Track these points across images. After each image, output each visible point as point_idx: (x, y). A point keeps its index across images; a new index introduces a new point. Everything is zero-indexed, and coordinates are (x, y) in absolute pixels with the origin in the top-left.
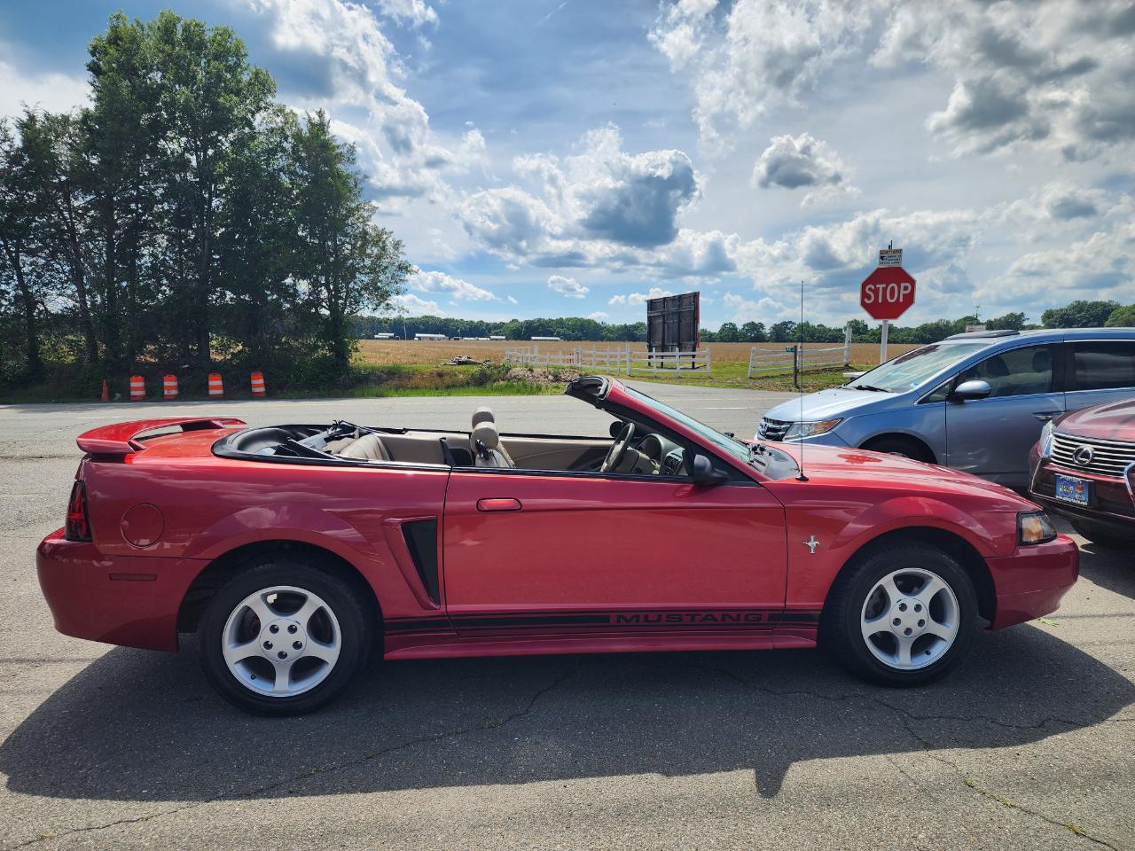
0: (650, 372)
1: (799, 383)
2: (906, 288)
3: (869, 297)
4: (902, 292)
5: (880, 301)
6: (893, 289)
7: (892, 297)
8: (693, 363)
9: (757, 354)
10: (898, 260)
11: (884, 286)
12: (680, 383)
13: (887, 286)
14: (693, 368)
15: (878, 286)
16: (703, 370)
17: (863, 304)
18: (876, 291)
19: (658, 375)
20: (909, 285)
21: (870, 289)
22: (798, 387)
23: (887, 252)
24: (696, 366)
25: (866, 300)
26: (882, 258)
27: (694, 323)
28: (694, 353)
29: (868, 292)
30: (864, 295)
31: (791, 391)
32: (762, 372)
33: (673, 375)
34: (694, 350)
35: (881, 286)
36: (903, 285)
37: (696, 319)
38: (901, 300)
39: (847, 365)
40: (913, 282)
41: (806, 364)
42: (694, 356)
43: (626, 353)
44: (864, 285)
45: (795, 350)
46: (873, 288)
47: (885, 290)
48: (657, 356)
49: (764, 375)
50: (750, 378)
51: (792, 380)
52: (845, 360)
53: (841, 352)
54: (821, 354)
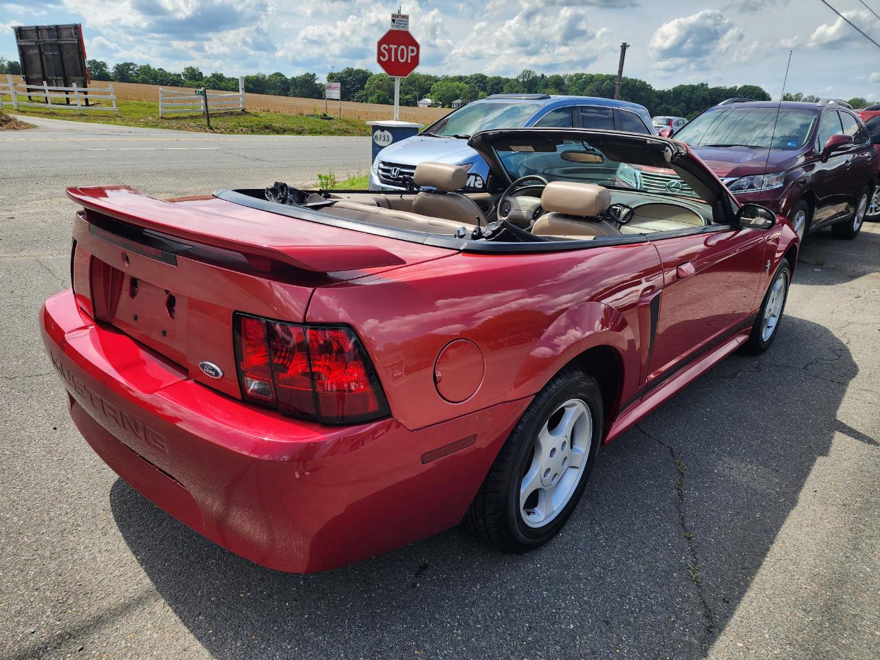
0: (45, 108)
1: (211, 124)
2: (412, 51)
3: (384, 57)
4: (410, 54)
5: (393, 60)
6: (402, 51)
7: (402, 58)
8: (87, 100)
9: (165, 95)
10: (406, 25)
11: (396, 46)
12: (87, 121)
13: (398, 47)
14: (87, 105)
15: (391, 46)
16: (98, 108)
17: (379, 61)
18: (389, 51)
19: (56, 111)
20: (415, 49)
21: (384, 48)
22: (211, 128)
23: (398, 16)
24: (90, 103)
25: (381, 57)
26: (393, 21)
27: (80, 56)
28: (85, 89)
29: (383, 50)
30: (380, 54)
31: (206, 131)
32: (172, 112)
33: (72, 112)
34: (85, 86)
35: (393, 47)
36: (410, 48)
37: (81, 52)
38: (409, 61)
39: (243, 110)
40: (417, 46)
42: (86, 93)
43: (10, 84)
44: (380, 44)
45: (204, 94)
46: (387, 47)
47: (396, 50)
48: (49, 90)
49: (176, 115)
50: (162, 118)
51: (204, 121)
52: (241, 106)
53: (237, 98)
54: (220, 100)
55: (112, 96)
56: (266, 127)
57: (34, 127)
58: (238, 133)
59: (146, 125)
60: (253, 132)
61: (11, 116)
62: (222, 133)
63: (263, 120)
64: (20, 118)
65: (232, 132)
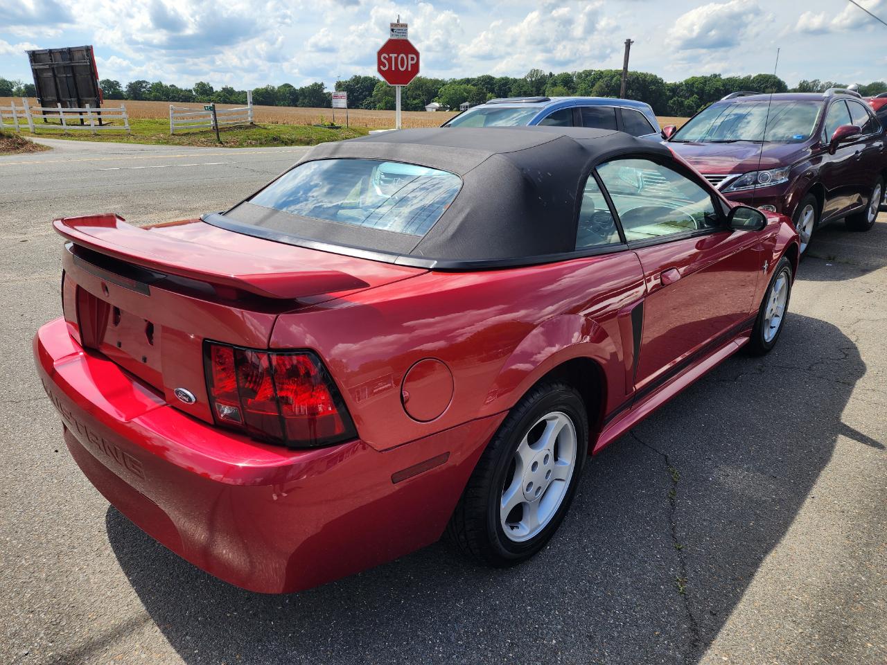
0: (60, 129)
1: (221, 139)
2: (412, 59)
3: (385, 66)
4: (410, 62)
5: (393, 69)
6: (402, 59)
7: (402, 66)
8: (100, 120)
9: (175, 112)
10: (405, 32)
12: (101, 140)
13: (398, 56)
14: (101, 124)
15: (390, 55)
16: (111, 127)
17: (380, 70)
18: (389, 60)
19: (71, 132)
20: (415, 56)
21: (384, 58)
22: (221, 143)
23: (396, 25)
24: (103, 122)
25: (382, 67)
26: (392, 30)
27: (92, 78)
28: (98, 110)
29: (383, 60)
30: (380, 63)
31: (216, 146)
32: (183, 129)
33: (86, 133)
34: (98, 106)
35: (393, 56)
36: (410, 56)
37: (93, 73)
38: (410, 69)
39: (252, 123)
40: (417, 54)
41: (222, 122)
42: (99, 113)
44: (380, 53)
45: (213, 109)
46: (387, 57)
47: (396, 59)
48: (63, 112)
49: (186, 131)
50: (173, 135)
51: (215, 137)
52: (250, 119)
53: (245, 112)
54: (229, 114)
55: (124, 115)
56: (275, 139)
57: (49, 148)
58: (247, 146)
59: (158, 142)
60: (261, 144)
61: (27, 138)
62: (231, 147)
63: (271, 132)
64: (36, 140)
65: (241, 145)
